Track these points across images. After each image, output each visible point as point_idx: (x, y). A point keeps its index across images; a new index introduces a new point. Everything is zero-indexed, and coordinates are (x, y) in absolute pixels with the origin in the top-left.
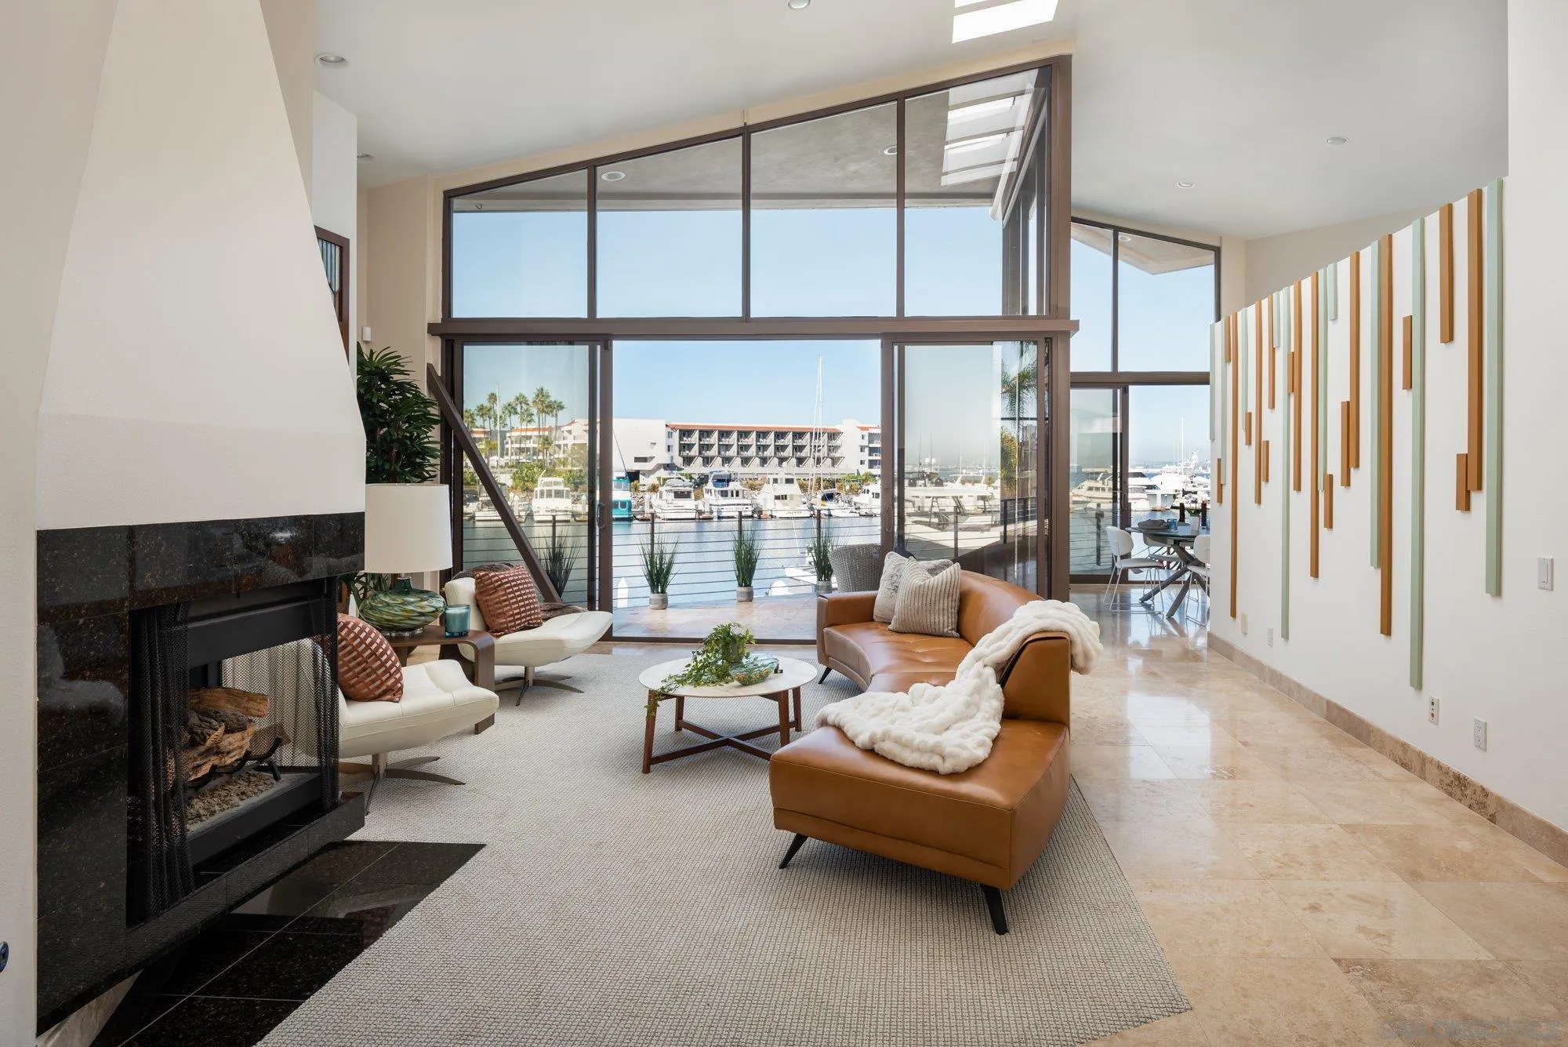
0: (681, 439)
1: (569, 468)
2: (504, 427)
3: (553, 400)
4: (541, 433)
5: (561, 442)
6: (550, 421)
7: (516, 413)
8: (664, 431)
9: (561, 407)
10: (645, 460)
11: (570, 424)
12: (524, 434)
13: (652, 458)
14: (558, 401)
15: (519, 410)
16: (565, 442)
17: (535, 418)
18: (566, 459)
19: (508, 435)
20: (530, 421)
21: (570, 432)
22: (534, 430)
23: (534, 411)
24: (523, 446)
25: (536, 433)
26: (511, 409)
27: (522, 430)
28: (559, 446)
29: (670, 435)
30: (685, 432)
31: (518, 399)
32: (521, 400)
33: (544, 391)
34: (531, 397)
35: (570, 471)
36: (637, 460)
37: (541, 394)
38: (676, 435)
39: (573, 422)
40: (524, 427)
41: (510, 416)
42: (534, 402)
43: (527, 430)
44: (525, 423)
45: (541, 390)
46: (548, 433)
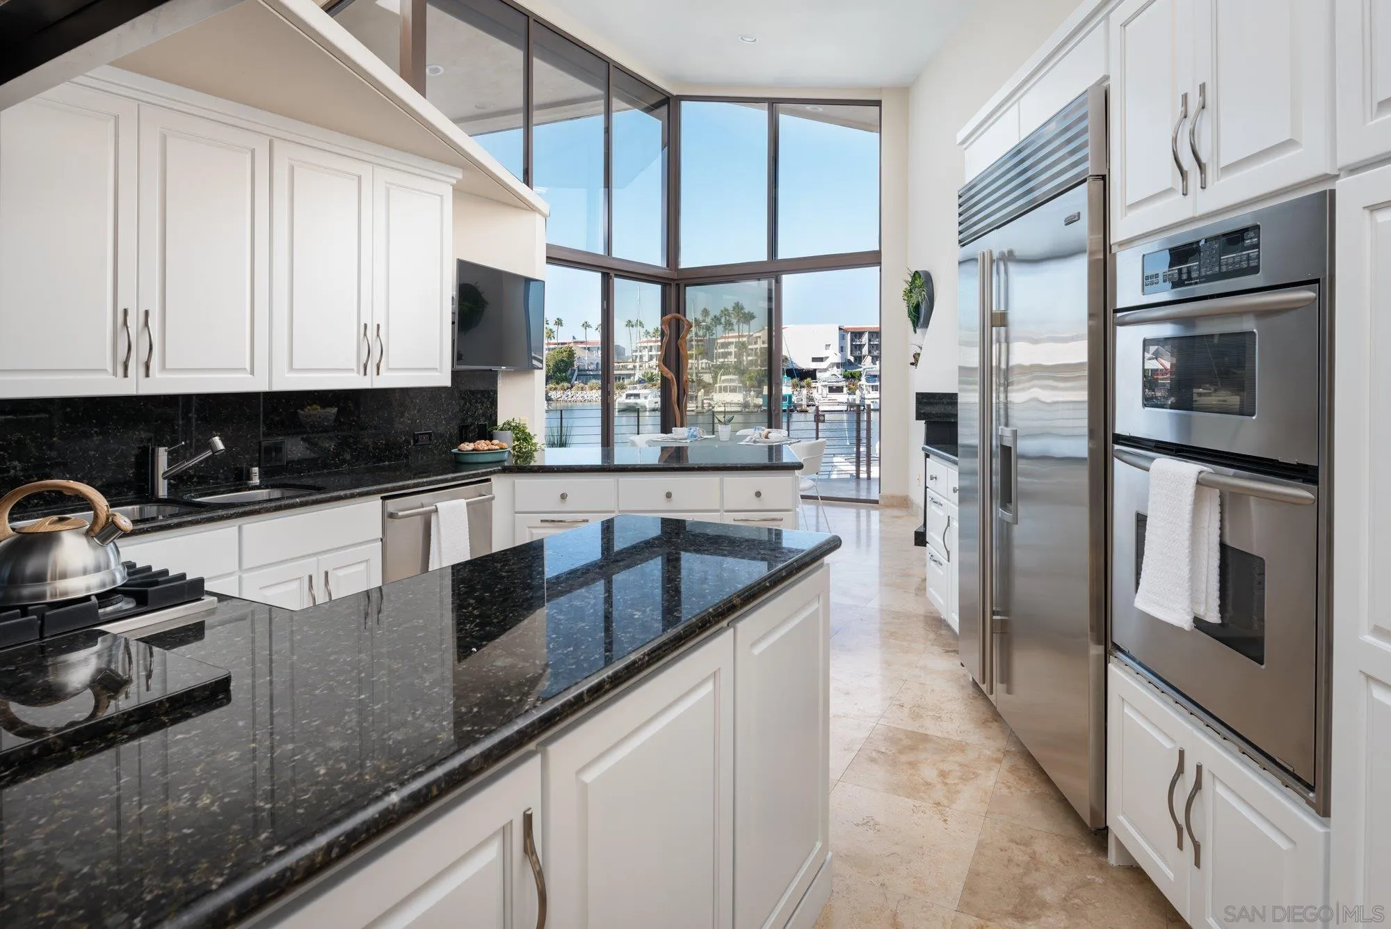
0: (852, 340)
1: (757, 368)
2: (712, 335)
3: (747, 312)
4: (741, 339)
6: (745, 329)
7: (721, 323)
8: (837, 333)
9: (752, 318)
10: (821, 360)
12: (727, 340)
13: (827, 358)
15: (723, 320)
16: (755, 346)
17: (736, 327)
18: (756, 360)
19: (715, 342)
20: (731, 330)
21: (760, 338)
22: (735, 337)
24: (726, 350)
26: (717, 320)
28: (752, 349)
29: (842, 338)
30: (857, 334)
31: (722, 311)
32: (725, 312)
34: (730, 309)
36: (814, 360)
37: (738, 307)
38: (849, 336)
41: (716, 326)
42: (734, 314)
45: (738, 303)
46: (745, 339)
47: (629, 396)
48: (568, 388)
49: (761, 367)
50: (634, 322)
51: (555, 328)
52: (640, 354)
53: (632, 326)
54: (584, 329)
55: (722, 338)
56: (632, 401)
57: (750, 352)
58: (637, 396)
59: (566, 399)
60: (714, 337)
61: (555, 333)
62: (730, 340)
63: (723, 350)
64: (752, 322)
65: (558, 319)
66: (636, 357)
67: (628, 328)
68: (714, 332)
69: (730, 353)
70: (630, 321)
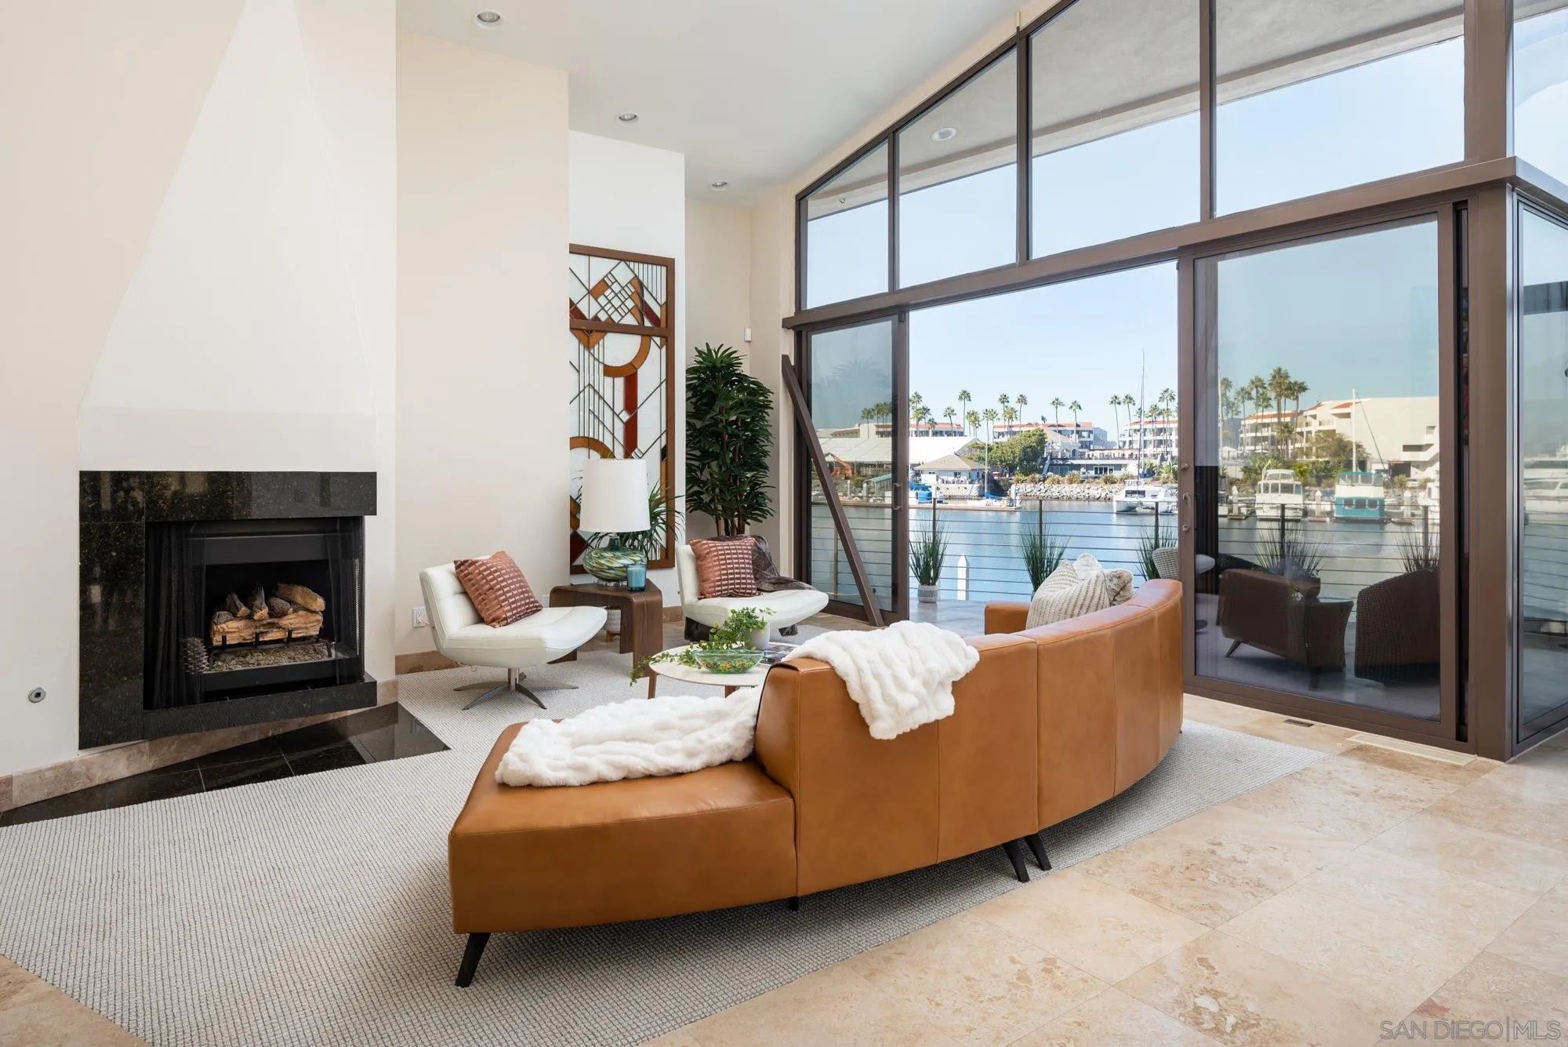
1: (1314, 459)
2: (1237, 414)
3: (1293, 381)
4: (1282, 420)
5: (1305, 429)
6: (1289, 406)
7: (1250, 398)
9: (1302, 388)
10: (1414, 449)
11: (1314, 408)
12: (1260, 421)
14: (1300, 381)
15: (1254, 393)
16: (1308, 429)
17: (1274, 403)
18: (1309, 449)
19: (1243, 423)
20: (1266, 407)
21: (1314, 417)
22: (1274, 416)
23: (1272, 394)
24: (1259, 434)
25: (1275, 420)
26: (1245, 394)
27: (1257, 417)
28: (1301, 434)
31: (1253, 382)
32: (1258, 383)
33: (1282, 372)
34: (1267, 378)
35: (1313, 463)
36: (1407, 448)
37: (1279, 376)
39: (1319, 405)
40: (1260, 414)
41: (1243, 402)
42: (1270, 384)
43: (1263, 417)
44: (1261, 408)
45: (1280, 370)
46: (1288, 419)
47: (1129, 493)
48: (1040, 481)
49: (1317, 457)
50: (1122, 398)
51: (1017, 407)
52: (1131, 439)
53: (1119, 403)
54: (1054, 408)
55: (1250, 417)
56: (1134, 500)
57: (1298, 436)
58: (1142, 493)
59: (1038, 493)
60: (1241, 416)
61: (1018, 413)
62: (1265, 420)
63: (1253, 434)
64: (1302, 396)
65: (1021, 396)
66: (1125, 443)
67: (1113, 405)
68: (1241, 409)
70: (1116, 397)
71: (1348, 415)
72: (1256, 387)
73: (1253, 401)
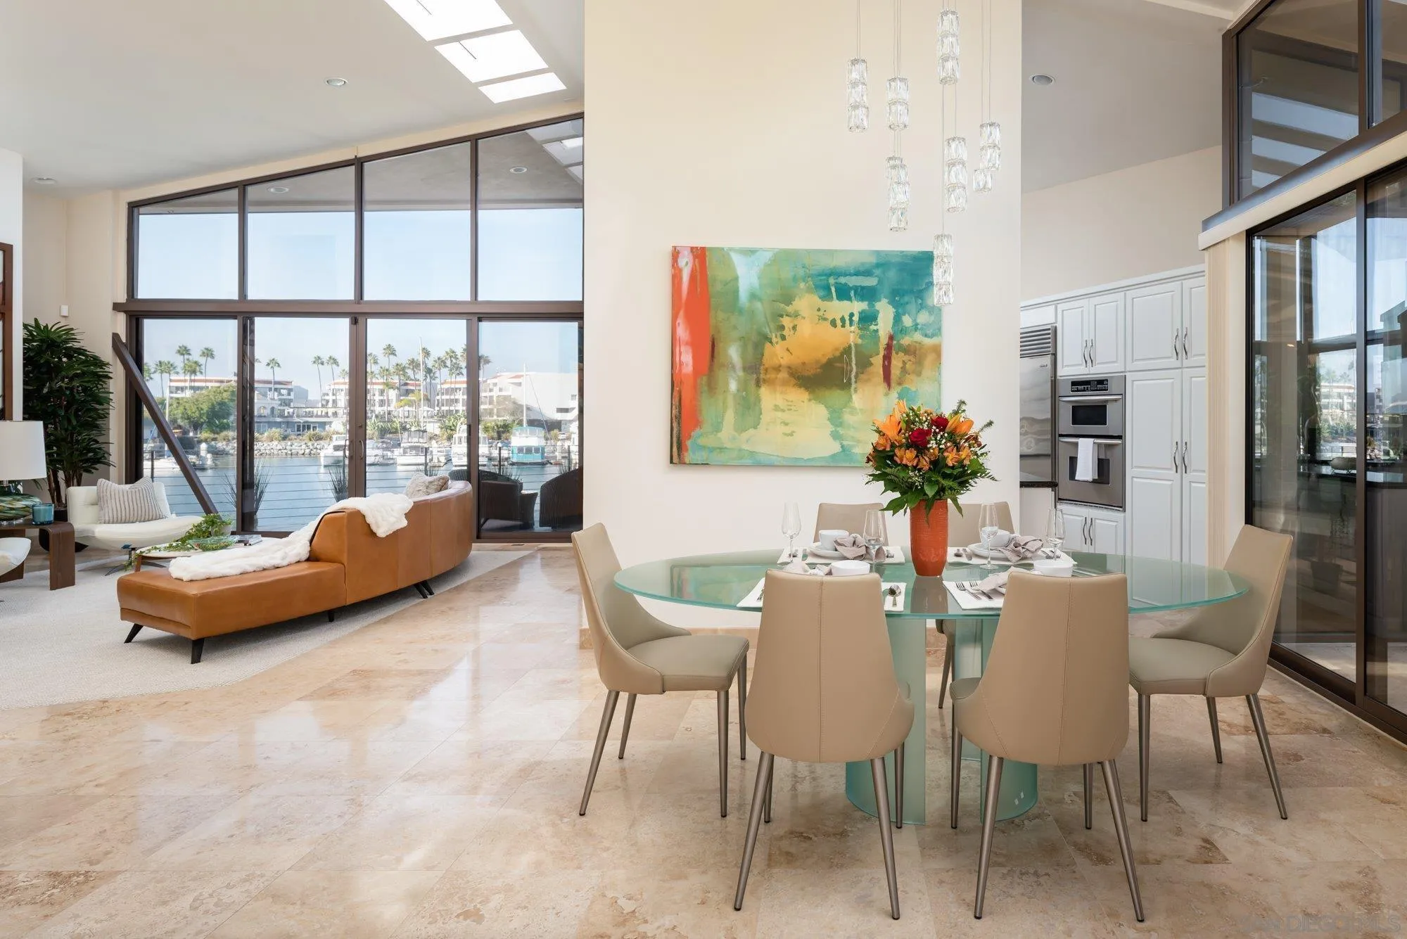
1: (495, 418)
5: (488, 394)
7: (446, 366)
9: (487, 360)
10: (566, 411)
11: (496, 377)
12: (452, 386)
14: (484, 354)
15: (448, 363)
16: (491, 394)
18: (492, 410)
19: (438, 387)
20: (458, 374)
21: (495, 384)
22: (464, 382)
23: (463, 364)
24: (452, 397)
26: (442, 362)
27: (451, 383)
28: (486, 397)
31: (447, 353)
32: (451, 354)
35: (495, 421)
36: (559, 410)
39: (499, 375)
40: (453, 380)
41: (440, 369)
43: (456, 383)
49: (498, 416)
50: (325, 359)
51: (202, 360)
52: (334, 398)
53: (322, 364)
55: (446, 382)
60: (437, 381)
61: (203, 367)
62: (457, 386)
63: (448, 397)
65: (207, 349)
66: (328, 401)
67: (316, 365)
68: (437, 375)
69: (457, 401)
70: (319, 358)
71: (520, 384)
72: (451, 357)
73: (447, 369)
